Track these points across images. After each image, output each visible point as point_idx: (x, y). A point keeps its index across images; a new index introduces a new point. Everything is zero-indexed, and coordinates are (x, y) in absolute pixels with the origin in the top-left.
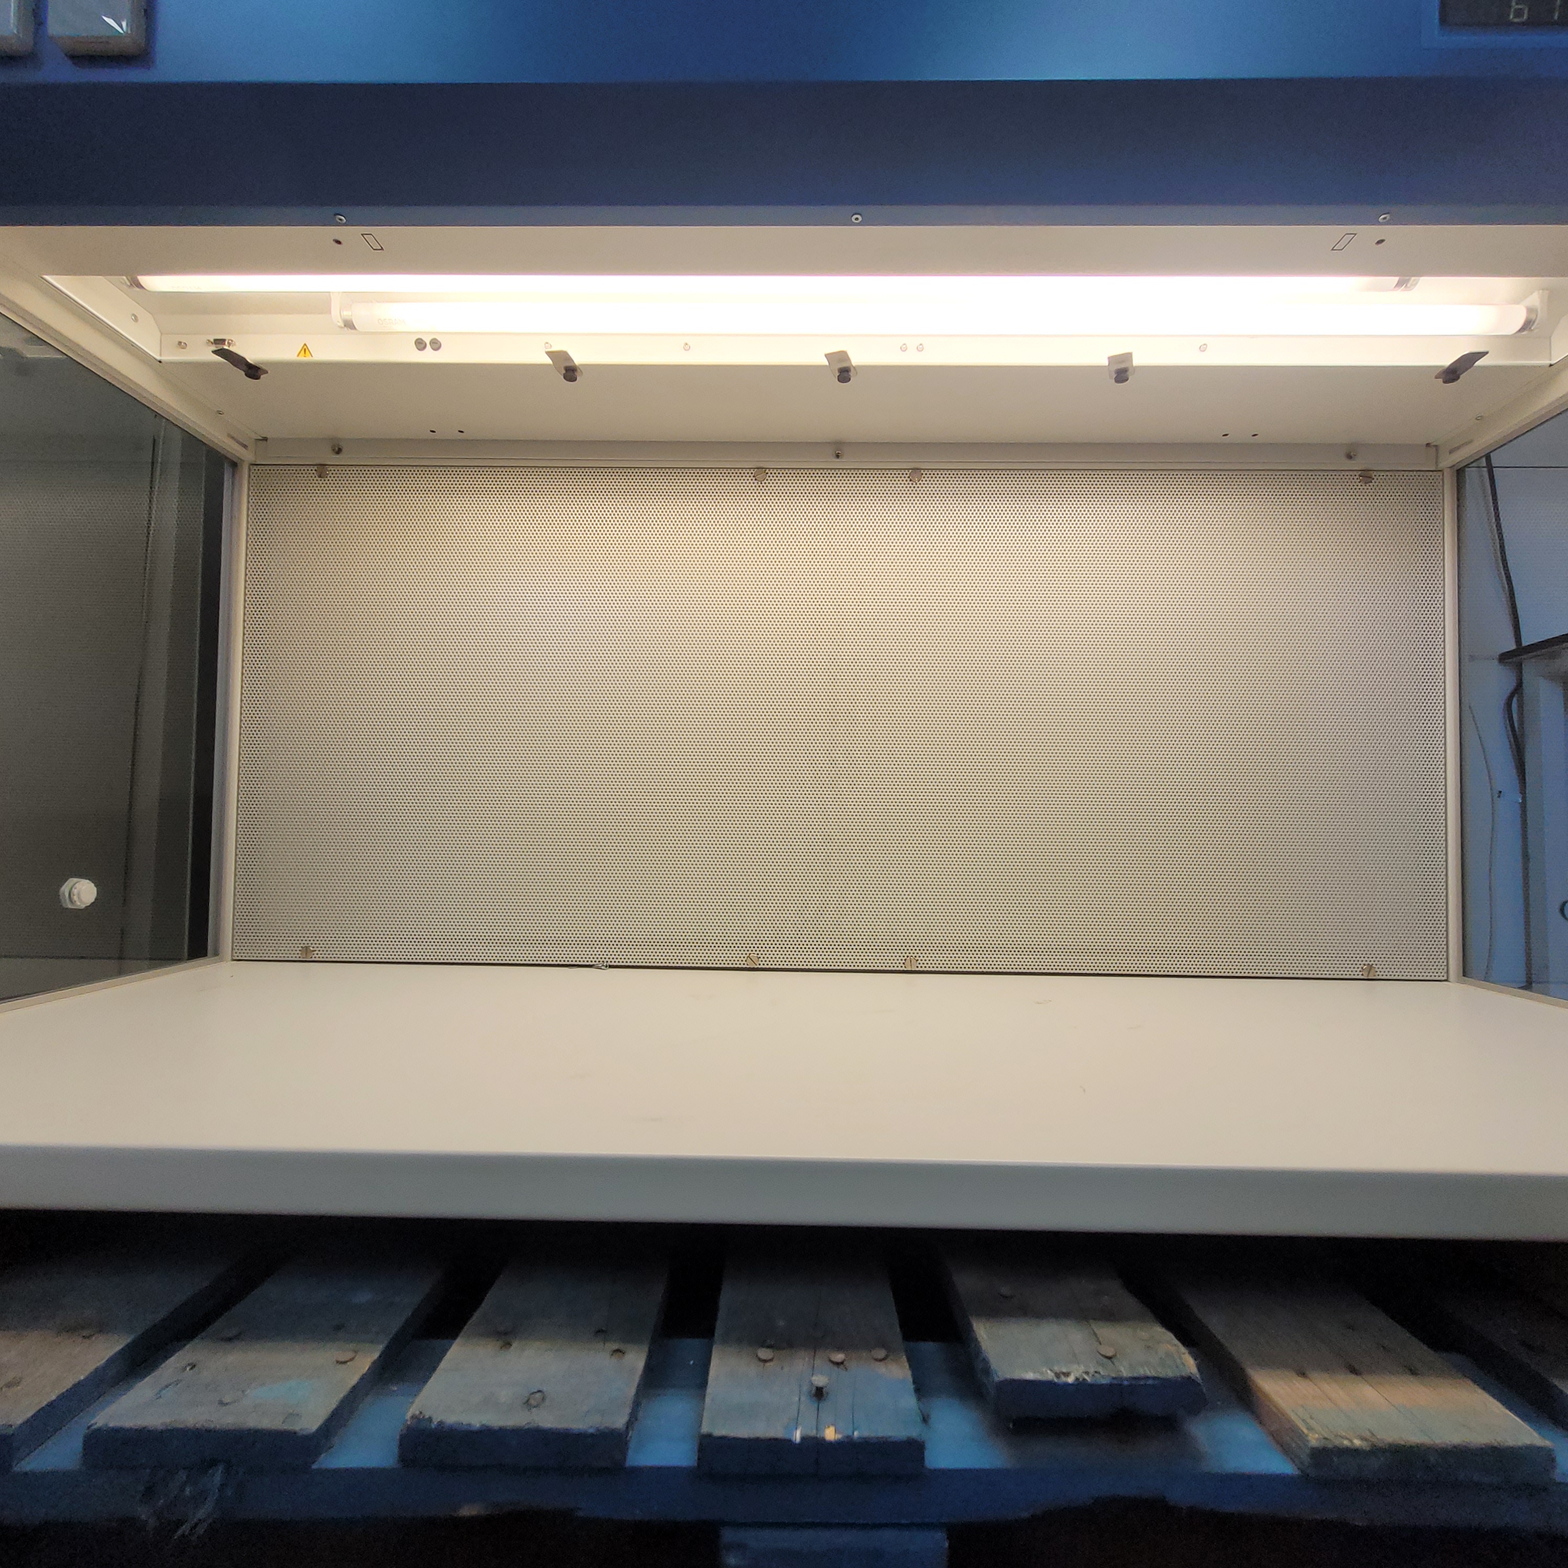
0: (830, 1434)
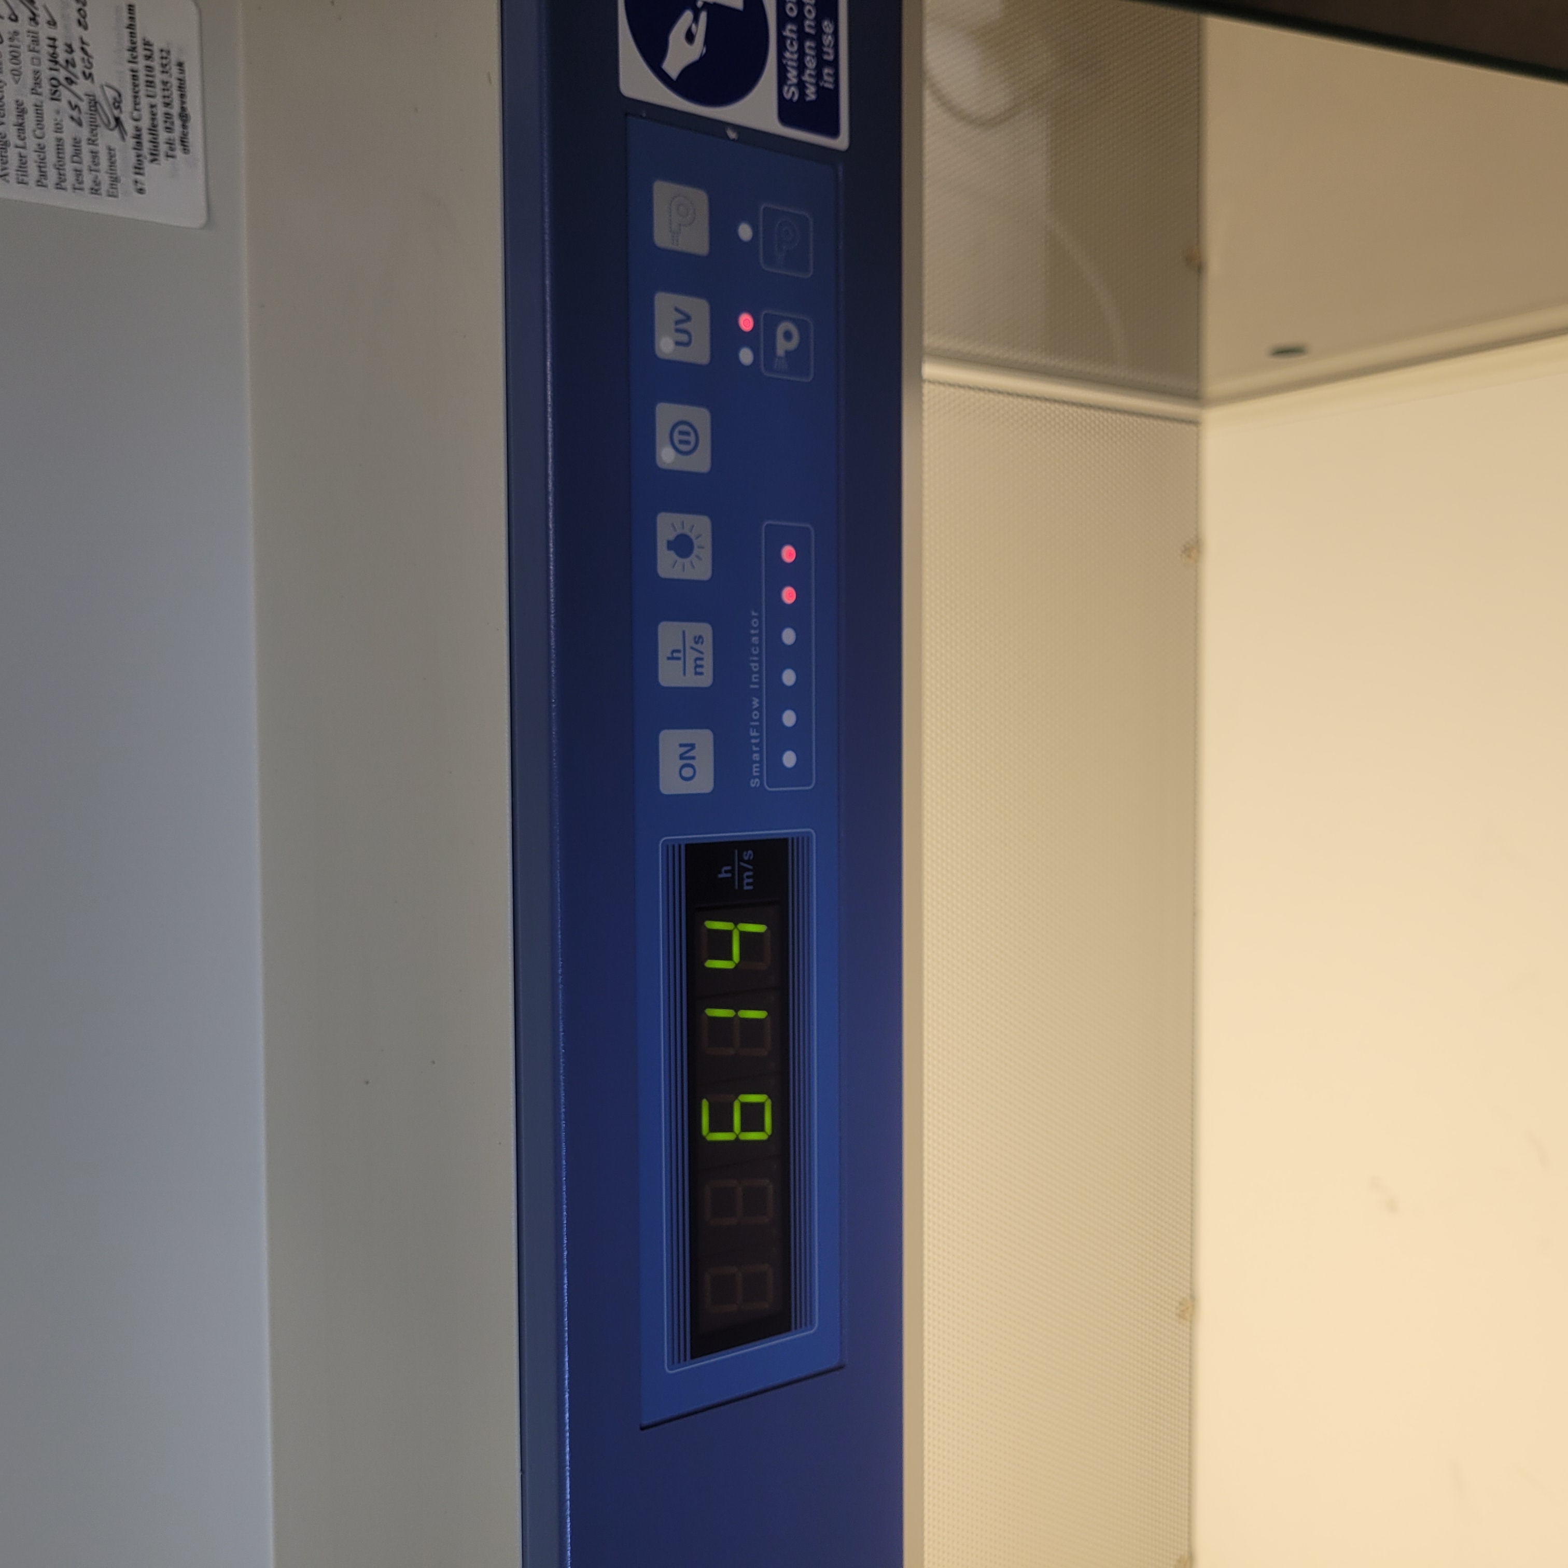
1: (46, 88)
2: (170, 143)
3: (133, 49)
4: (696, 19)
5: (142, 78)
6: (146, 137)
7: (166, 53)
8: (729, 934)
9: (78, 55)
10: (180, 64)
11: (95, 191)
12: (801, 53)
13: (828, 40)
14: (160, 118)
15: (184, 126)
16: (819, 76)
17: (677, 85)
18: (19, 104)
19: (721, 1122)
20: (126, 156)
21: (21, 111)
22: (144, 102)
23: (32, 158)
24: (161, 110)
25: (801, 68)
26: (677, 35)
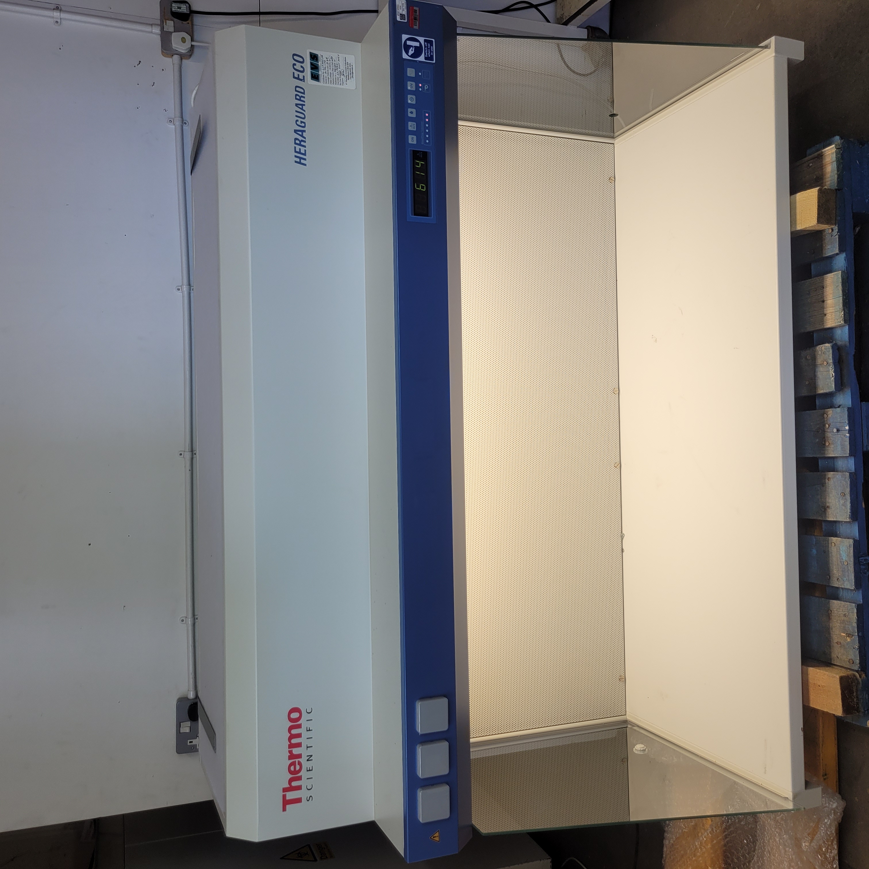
0: (847, 428)
1: (334, 70)
2: (351, 77)
3: (346, 64)
4: (413, 48)
5: (347, 68)
6: (347, 76)
7: (350, 64)
8: (419, 163)
9: (338, 65)
10: (352, 65)
11: (340, 85)
12: (428, 51)
13: (432, 49)
14: (349, 73)
15: (353, 74)
16: (430, 53)
17: (411, 56)
18: (330, 73)
19: (418, 187)
20: (345, 79)
21: (331, 74)
22: (347, 71)
23: (332, 80)
24: (349, 72)
25: (428, 53)
26: (410, 50)
